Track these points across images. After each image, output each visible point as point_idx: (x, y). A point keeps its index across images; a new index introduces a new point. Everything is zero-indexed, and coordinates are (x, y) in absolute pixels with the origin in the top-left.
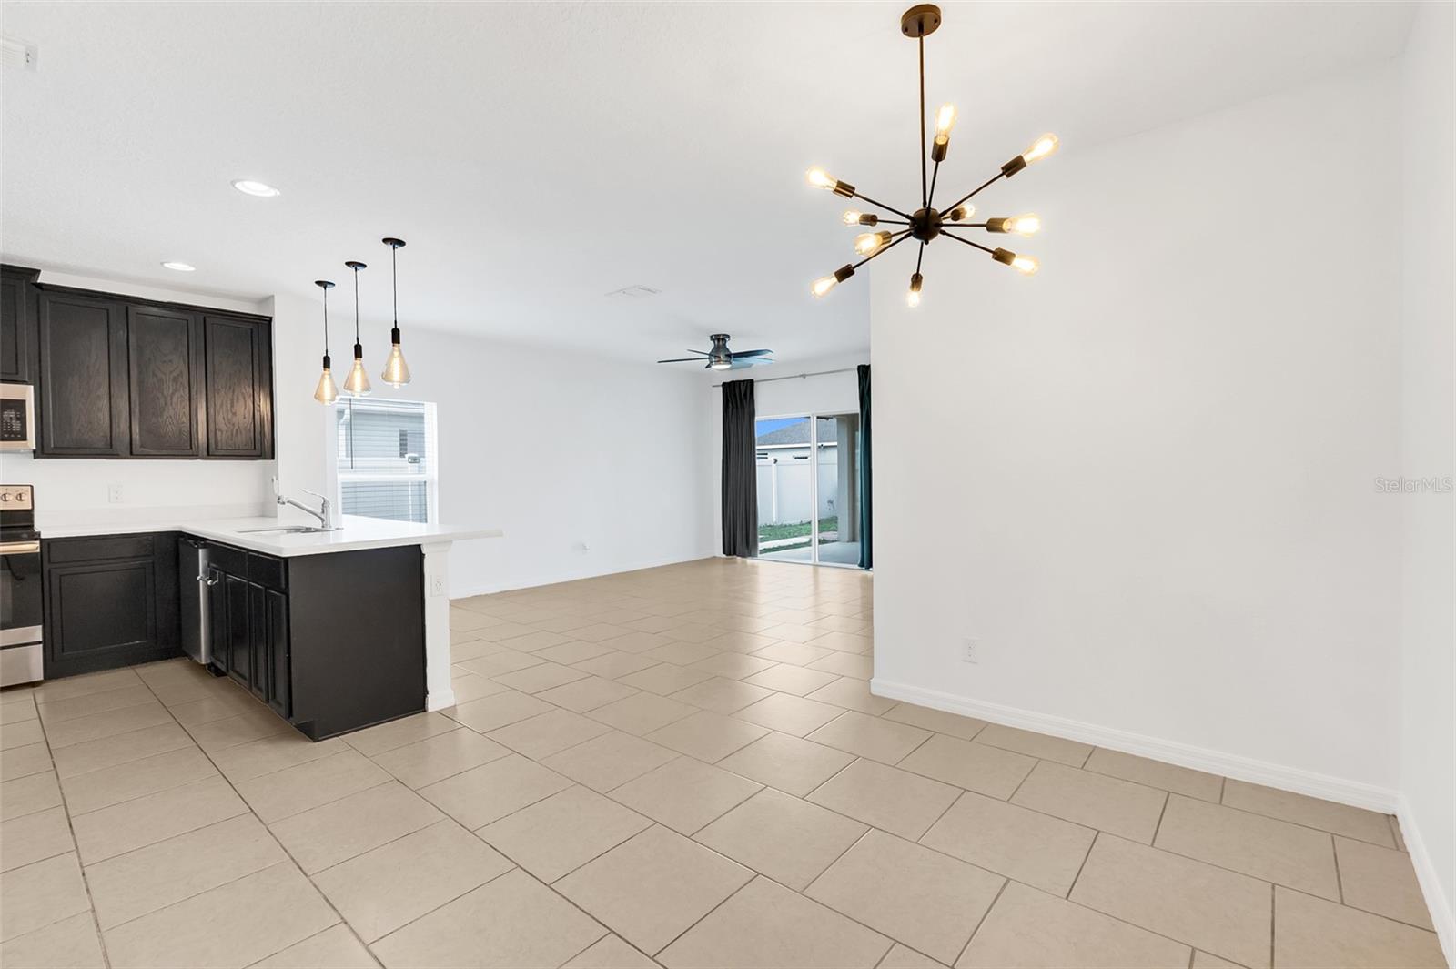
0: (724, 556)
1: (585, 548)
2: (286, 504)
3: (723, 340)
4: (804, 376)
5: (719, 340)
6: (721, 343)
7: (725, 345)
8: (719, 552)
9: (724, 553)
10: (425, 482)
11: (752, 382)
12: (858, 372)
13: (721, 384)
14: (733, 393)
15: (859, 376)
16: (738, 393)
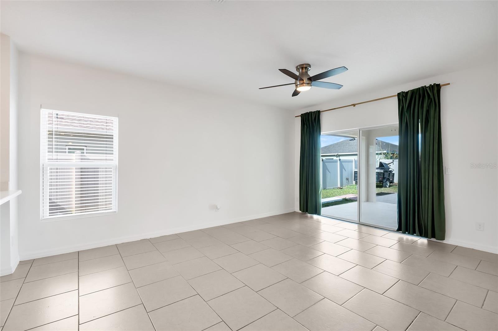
0: (301, 212)
1: (217, 208)
3: (306, 68)
4: (354, 105)
5: (302, 68)
6: (304, 70)
7: (307, 72)
8: (297, 209)
9: (300, 210)
11: (319, 112)
12: (398, 97)
13: (300, 115)
14: (307, 119)
15: (399, 100)
16: (310, 119)
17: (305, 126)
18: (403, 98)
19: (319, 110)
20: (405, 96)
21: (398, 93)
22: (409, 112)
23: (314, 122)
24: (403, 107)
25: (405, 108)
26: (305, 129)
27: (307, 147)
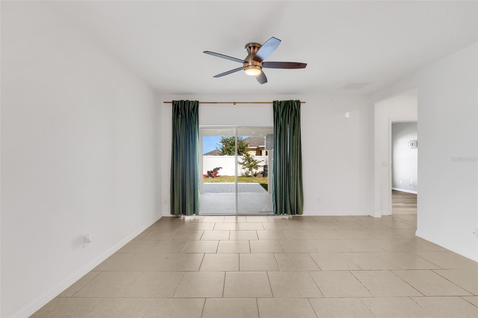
4: (235, 103)
8: (168, 213)
9: (171, 214)
11: (198, 102)
12: (273, 105)
13: (172, 101)
14: (183, 108)
15: (274, 107)
16: (187, 108)
19: (197, 100)
23: (192, 111)
24: (278, 113)
25: (280, 114)
26: (180, 119)
27: (182, 140)
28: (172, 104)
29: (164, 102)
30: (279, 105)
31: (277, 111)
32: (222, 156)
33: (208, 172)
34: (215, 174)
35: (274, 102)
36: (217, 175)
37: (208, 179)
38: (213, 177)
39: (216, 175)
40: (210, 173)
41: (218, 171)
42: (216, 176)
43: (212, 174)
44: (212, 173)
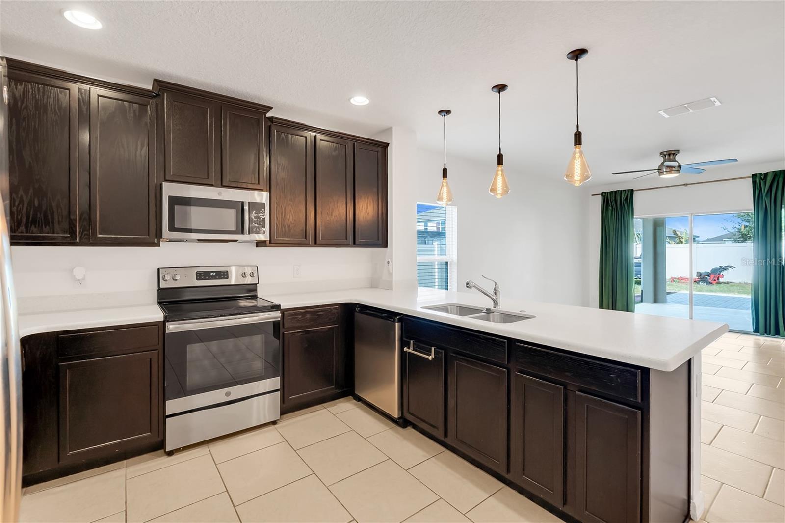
2: (473, 288)
4: (686, 185)
5: (669, 155)
6: (671, 157)
10: (447, 263)
11: (632, 190)
12: (753, 179)
13: (601, 193)
14: (613, 199)
15: (754, 182)
16: (618, 199)
17: (610, 208)
18: (762, 181)
19: (632, 188)
20: (764, 178)
21: (753, 175)
22: (769, 197)
23: (624, 202)
24: (760, 190)
25: (764, 193)
26: (610, 212)
27: (612, 233)
28: (600, 196)
29: (593, 195)
30: (762, 180)
31: (759, 188)
32: (742, 244)
33: (700, 274)
34: (716, 279)
35: (754, 176)
36: (721, 280)
37: (698, 286)
38: (711, 284)
39: (718, 279)
40: (702, 276)
41: (724, 273)
42: (719, 283)
43: (708, 278)
44: (708, 276)
